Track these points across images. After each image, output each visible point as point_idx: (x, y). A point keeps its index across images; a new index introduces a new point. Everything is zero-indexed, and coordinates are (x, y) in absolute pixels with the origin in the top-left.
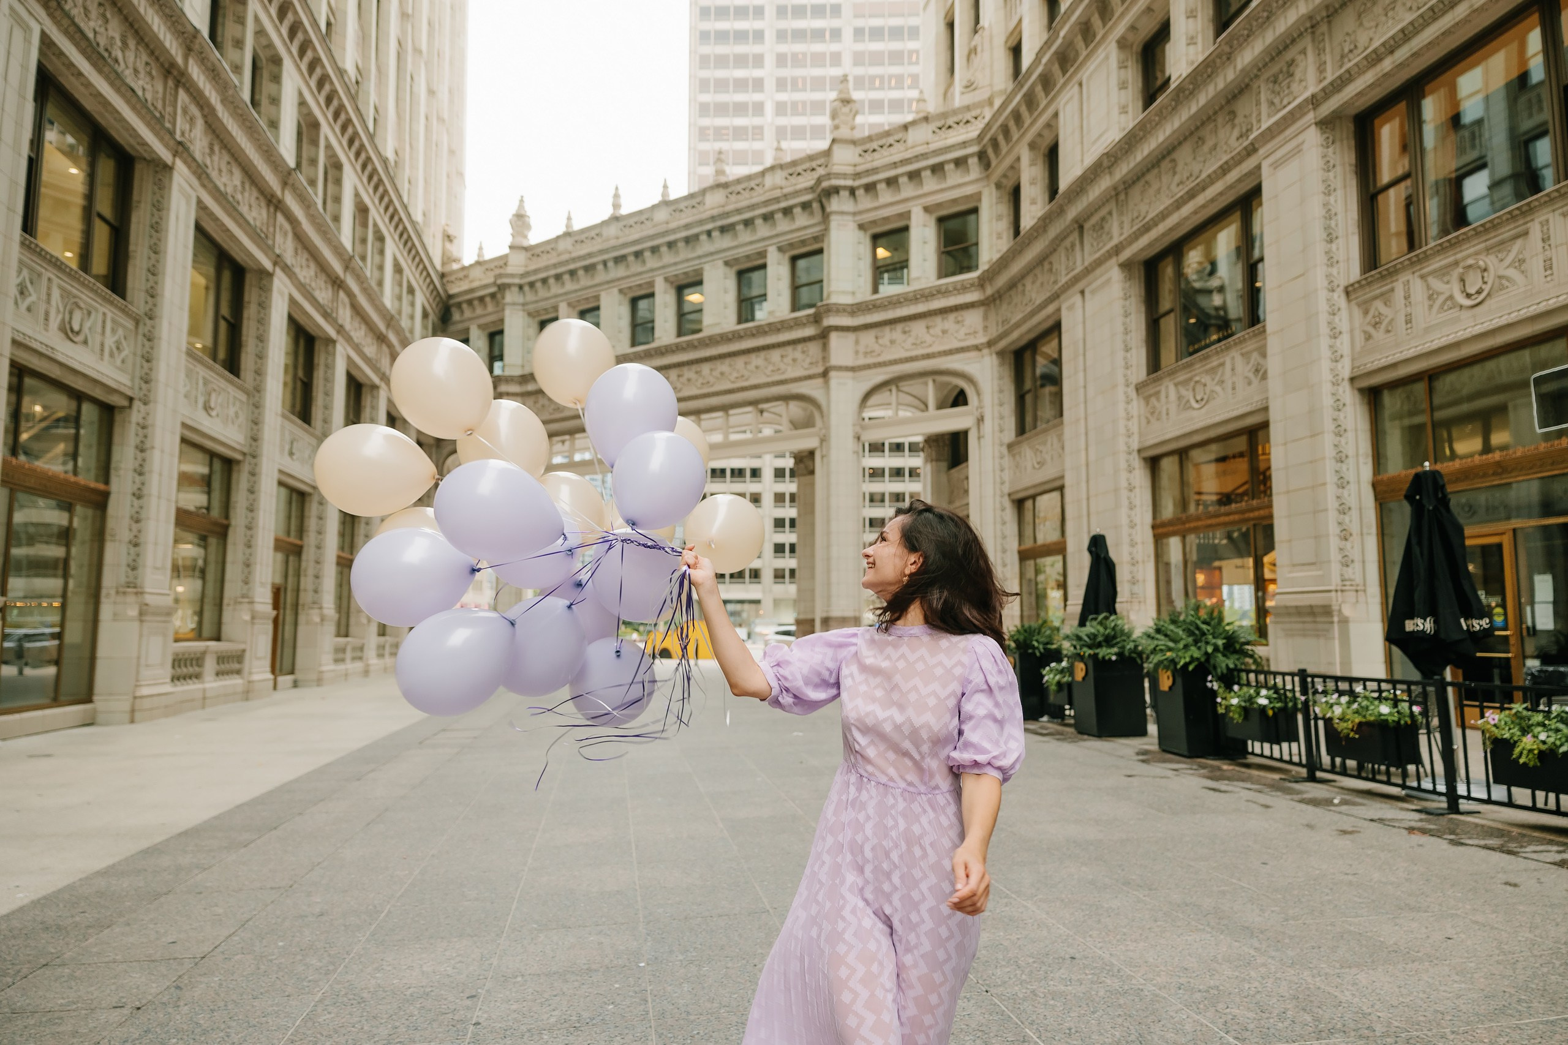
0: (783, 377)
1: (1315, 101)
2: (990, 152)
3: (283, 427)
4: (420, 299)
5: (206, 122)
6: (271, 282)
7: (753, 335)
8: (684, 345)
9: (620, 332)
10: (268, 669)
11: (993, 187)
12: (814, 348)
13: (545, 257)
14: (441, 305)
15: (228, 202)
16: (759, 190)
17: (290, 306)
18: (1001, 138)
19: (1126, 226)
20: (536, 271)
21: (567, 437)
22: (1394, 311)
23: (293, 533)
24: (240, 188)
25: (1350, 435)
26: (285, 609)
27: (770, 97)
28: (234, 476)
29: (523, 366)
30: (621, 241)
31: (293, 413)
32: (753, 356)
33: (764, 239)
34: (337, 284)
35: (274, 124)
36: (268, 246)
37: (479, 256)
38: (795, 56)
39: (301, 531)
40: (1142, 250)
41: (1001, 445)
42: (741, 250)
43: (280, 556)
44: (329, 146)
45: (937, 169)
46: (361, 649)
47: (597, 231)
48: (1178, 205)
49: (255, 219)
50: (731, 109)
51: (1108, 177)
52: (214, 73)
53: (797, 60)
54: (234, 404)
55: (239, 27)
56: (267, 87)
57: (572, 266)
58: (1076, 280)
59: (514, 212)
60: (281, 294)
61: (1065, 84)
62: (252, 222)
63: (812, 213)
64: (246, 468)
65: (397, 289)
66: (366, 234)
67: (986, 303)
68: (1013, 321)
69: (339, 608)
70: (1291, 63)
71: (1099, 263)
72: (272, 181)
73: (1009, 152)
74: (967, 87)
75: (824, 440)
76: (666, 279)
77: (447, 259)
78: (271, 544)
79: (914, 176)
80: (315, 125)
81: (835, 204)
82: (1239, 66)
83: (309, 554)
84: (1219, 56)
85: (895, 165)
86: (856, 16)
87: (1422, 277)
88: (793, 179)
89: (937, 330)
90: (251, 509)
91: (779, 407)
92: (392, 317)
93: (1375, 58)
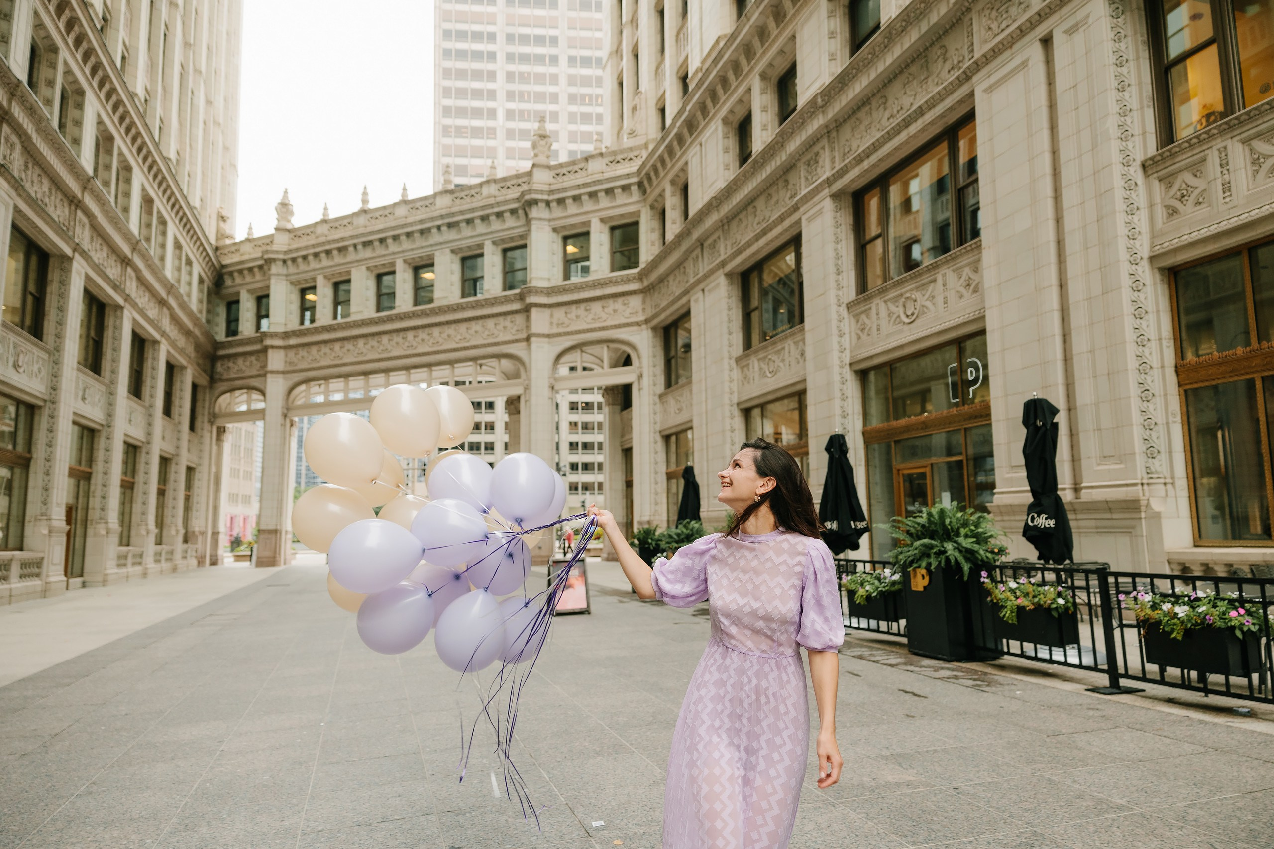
0: (496, 340)
1: (829, 182)
2: (646, 182)
3: (77, 378)
4: (197, 269)
5: (23, 146)
6: (71, 265)
7: (473, 308)
8: (419, 313)
9: (367, 300)
10: (63, 573)
11: (649, 208)
12: (520, 319)
13: (305, 238)
14: (215, 273)
15: (39, 206)
16: (478, 197)
17: (85, 282)
18: (652, 174)
19: (729, 247)
20: (297, 250)
21: (323, 382)
22: (871, 322)
23: (83, 463)
24: (48, 194)
25: (850, 400)
26: (76, 524)
27: (501, 106)
28: (36, 418)
29: (286, 325)
30: (369, 229)
31: (85, 366)
32: (473, 323)
33: (482, 235)
34: (125, 262)
35: (77, 142)
36: (69, 237)
37: (249, 234)
38: (521, 74)
39: (91, 461)
40: (738, 265)
41: (655, 395)
42: (464, 242)
43: (72, 481)
44: (121, 154)
45: (609, 192)
46: (141, 556)
47: (349, 220)
48: (757, 238)
49: (59, 216)
50: (469, 113)
51: (716, 213)
52: (32, 111)
53: (524, 78)
54: (37, 362)
55: (52, 70)
56: (72, 113)
57: (328, 247)
58: (699, 282)
59: (279, 201)
60: (79, 273)
61: (691, 143)
62: (56, 219)
63: (518, 218)
64: (46, 412)
65: (177, 262)
66: (151, 220)
67: (643, 292)
68: (662, 306)
69: (122, 523)
70: (817, 154)
71: (712, 272)
72: (74, 186)
73: (658, 185)
74: (630, 134)
75: (527, 389)
76: (405, 261)
77: (221, 235)
78: (66, 472)
79: (593, 195)
80: (110, 139)
81: (534, 213)
82: (788, 152)
83: (97, 479)
84: (777, 143)
85: (579, 187)
86: (569, 47)
87: (885, 302)
88: (504, 191)
89: (610, 310)
90: (50, 445)
91: (494, 362)
92: (172, 286)
93: (859, 160)
